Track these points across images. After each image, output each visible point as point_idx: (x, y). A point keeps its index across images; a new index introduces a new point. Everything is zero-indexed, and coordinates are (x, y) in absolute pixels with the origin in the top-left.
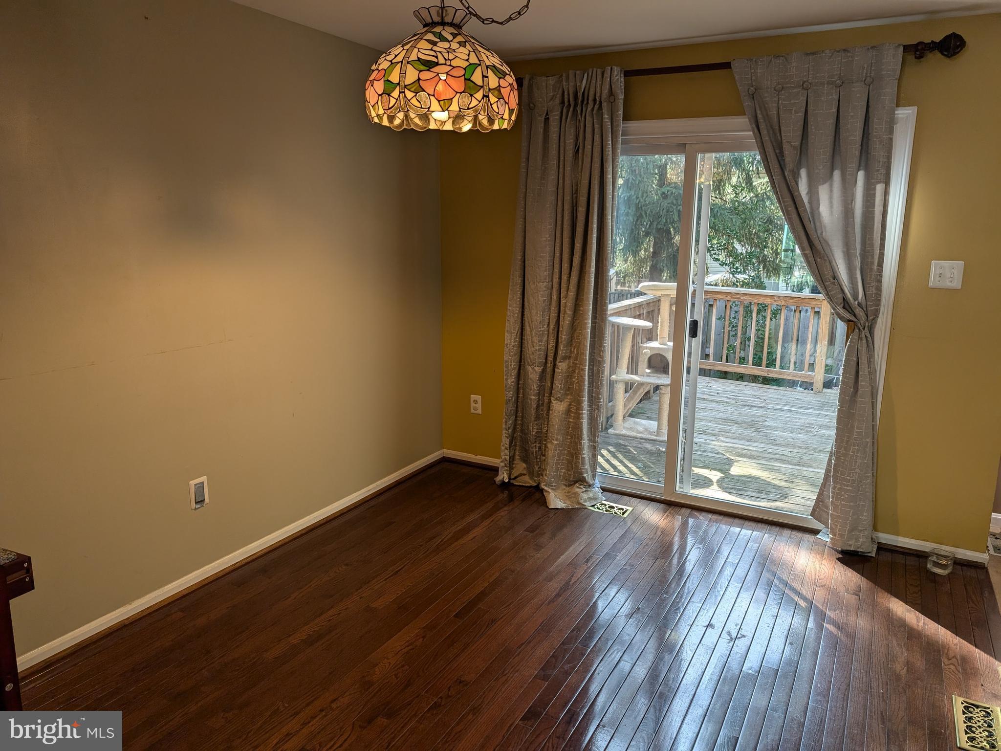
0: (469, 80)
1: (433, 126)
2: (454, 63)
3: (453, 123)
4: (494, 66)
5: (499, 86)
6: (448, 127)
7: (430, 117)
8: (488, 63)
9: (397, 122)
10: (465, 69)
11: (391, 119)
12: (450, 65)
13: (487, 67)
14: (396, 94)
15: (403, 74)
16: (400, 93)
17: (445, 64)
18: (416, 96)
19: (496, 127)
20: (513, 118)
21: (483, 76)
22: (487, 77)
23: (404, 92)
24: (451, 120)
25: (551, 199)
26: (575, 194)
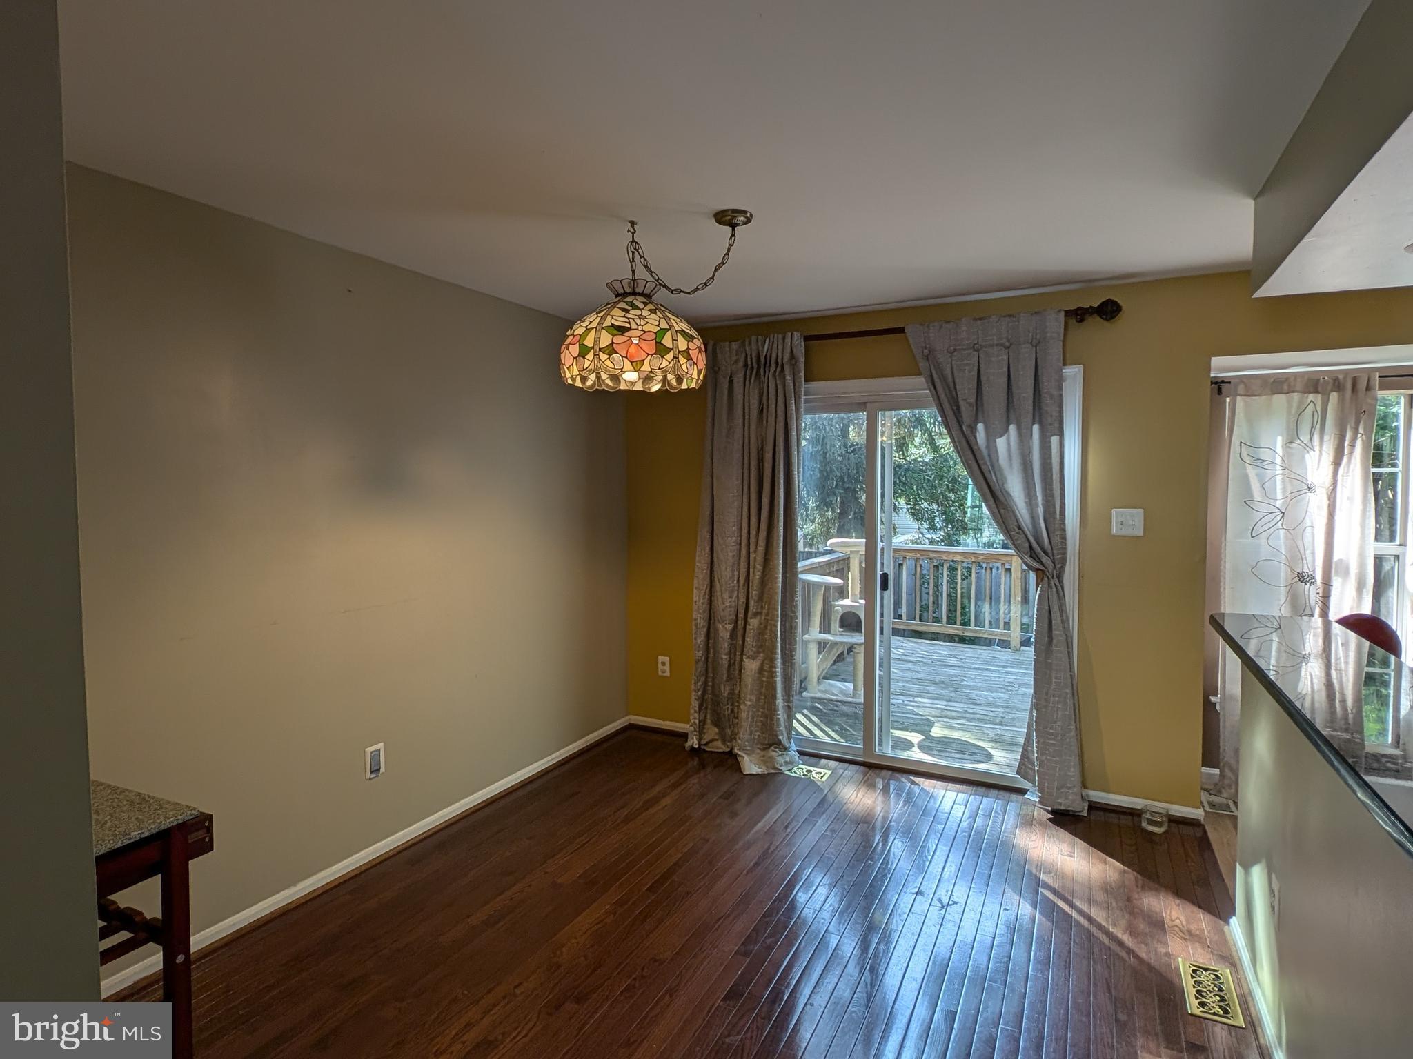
0: (660, 343)
1: (623, 387)
2: (646, 328)
3: (643, 383)
4: (683, 331)
5: (688, 348)
6: (639, 387)
7: (621, 378)
8: (677, 328)
9: (589, 383)
10: (655, 333)
11: (584, 379)
12: (642, 330)
13: (677, 331)
14: (590, 356)
15: (597, 339)
16: (595, 355)
17: (638, 329)
18: (609, 358)
19: (684, 386)
20: (701, 377)
21: (673, 340)
22: (677, 340)
23: (598, 355)
24: (641, 381)
25: (738, 455)
26: (761, 450)
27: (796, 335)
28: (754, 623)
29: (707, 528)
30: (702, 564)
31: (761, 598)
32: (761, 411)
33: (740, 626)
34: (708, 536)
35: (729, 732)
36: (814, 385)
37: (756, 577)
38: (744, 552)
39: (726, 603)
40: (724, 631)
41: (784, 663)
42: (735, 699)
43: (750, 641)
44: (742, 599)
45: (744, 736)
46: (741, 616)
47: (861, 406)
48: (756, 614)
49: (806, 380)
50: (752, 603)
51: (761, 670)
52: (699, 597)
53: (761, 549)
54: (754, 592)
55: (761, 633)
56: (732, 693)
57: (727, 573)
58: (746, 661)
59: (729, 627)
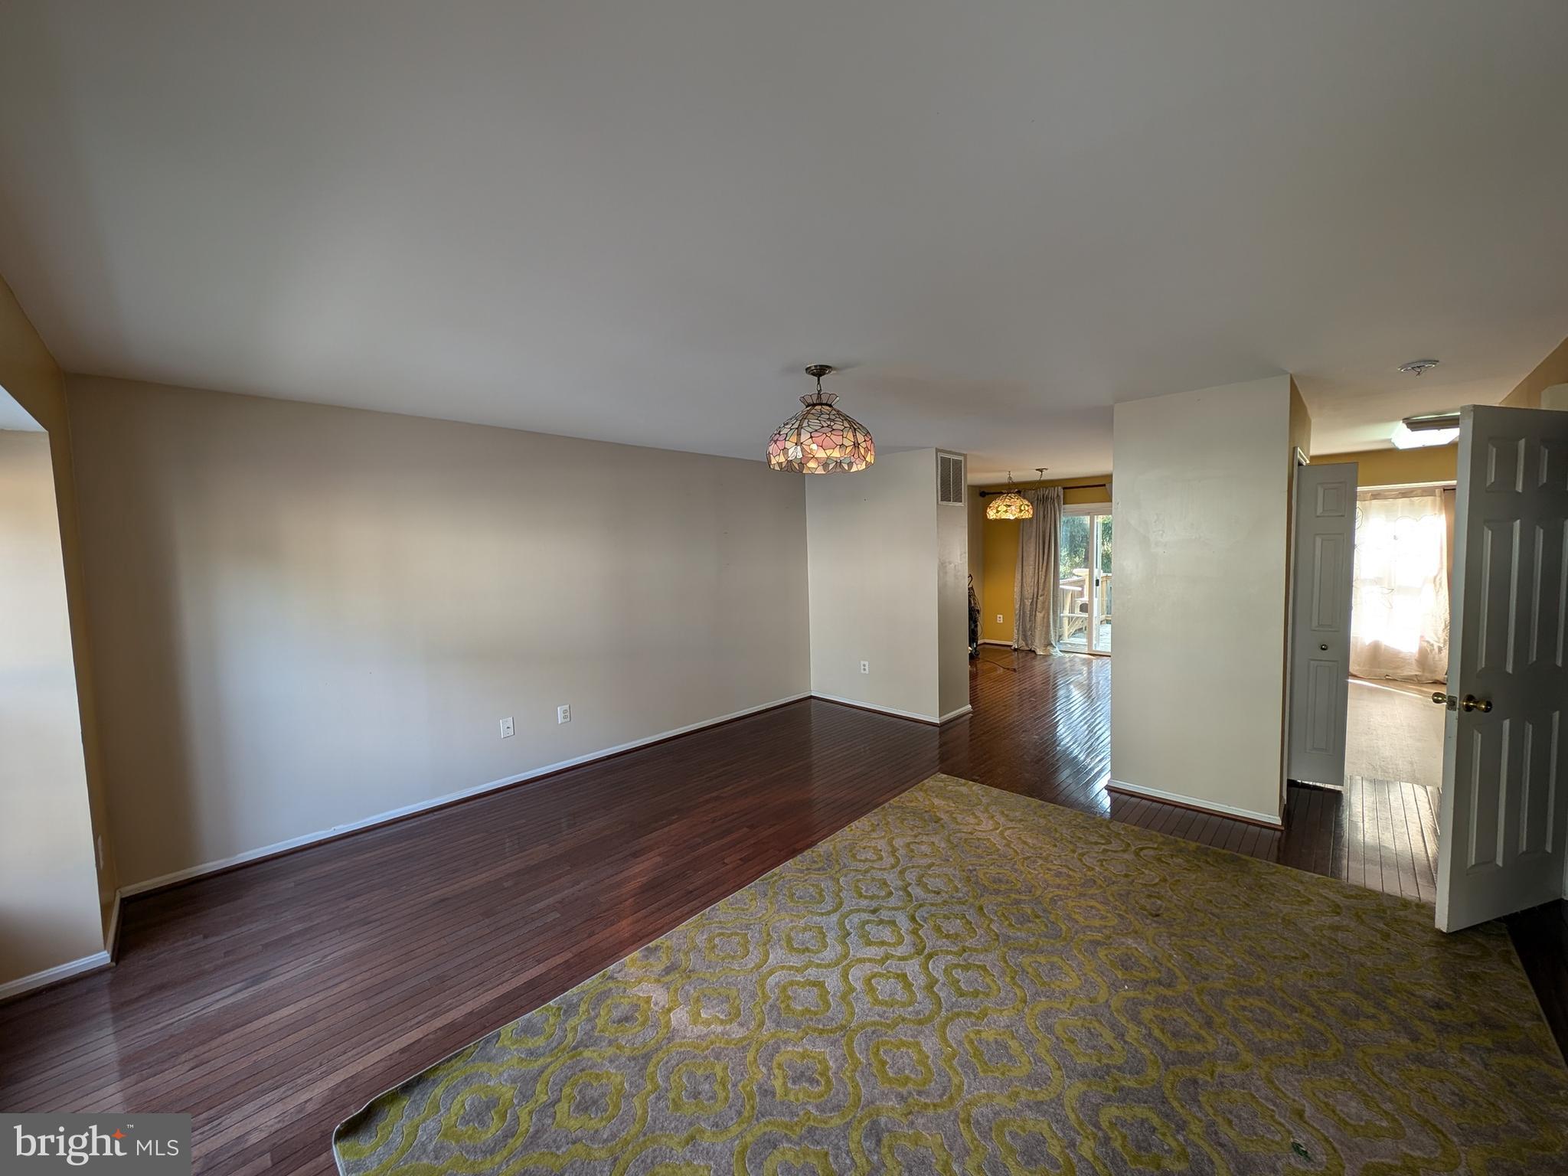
25: (1034, 534)
26: (1044, 532)
27: (1060, 488)
28: (1041, 598)
29: (1020, 563)
30: (1018, 576)
31: (1043, 589)
32: (1044, 517)
33: (1035, 599)
34: (1020, 566)
35: (1030, 642)
36: (1067, 506)
37: (1042, 581)
38: (1037, 571)
39: (1029, 591)
40: (1028, 603)
41: (1053, 614)
42: (1033, 629)
43: (1039, 606)
44: (1036, 590)
45: (1037, 642)
46: (1035, 596)
47: (1088, 514)
48: (1041, 596)
49: (1064, 504)
50: (1040, 591)
51: (1044, 618)
52: (1017, 589)
53: (1044, 570)
54: (1041, 587)
55: (1044, 603)
56: (1031, 626)
57: (1029, 580)
58: (1037, 613)
59: (1030, 601)
